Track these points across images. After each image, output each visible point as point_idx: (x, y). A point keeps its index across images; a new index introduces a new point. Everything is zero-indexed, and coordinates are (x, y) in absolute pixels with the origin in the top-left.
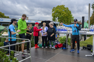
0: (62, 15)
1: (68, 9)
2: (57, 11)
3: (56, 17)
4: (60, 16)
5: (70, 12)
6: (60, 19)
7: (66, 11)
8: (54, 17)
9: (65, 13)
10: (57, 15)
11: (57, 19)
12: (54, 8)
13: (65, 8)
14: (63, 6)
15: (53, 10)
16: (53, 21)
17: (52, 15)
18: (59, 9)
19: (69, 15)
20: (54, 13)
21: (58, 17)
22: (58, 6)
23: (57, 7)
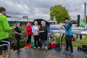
0: (59, 15)
1: (65, 9)
2: (55, 10)
3: (54, 17)
4: (57, 16)
5: (67, 11)
6: (57, 18)
7: (63, 10)
8: (52, 16)
9: (62, 12)
10: (55, 14)
11: (54, 18)
12: (52, 7)
13: (62, 8)
14: (60, 6)
15: (51, 10)
16: (51, 20)
17: (50, 15)
18: (57, 8)
19: (66, 14)
20: (52, 13)
21: (55, 16)
22: (56, 6)
23: (54, 7)
